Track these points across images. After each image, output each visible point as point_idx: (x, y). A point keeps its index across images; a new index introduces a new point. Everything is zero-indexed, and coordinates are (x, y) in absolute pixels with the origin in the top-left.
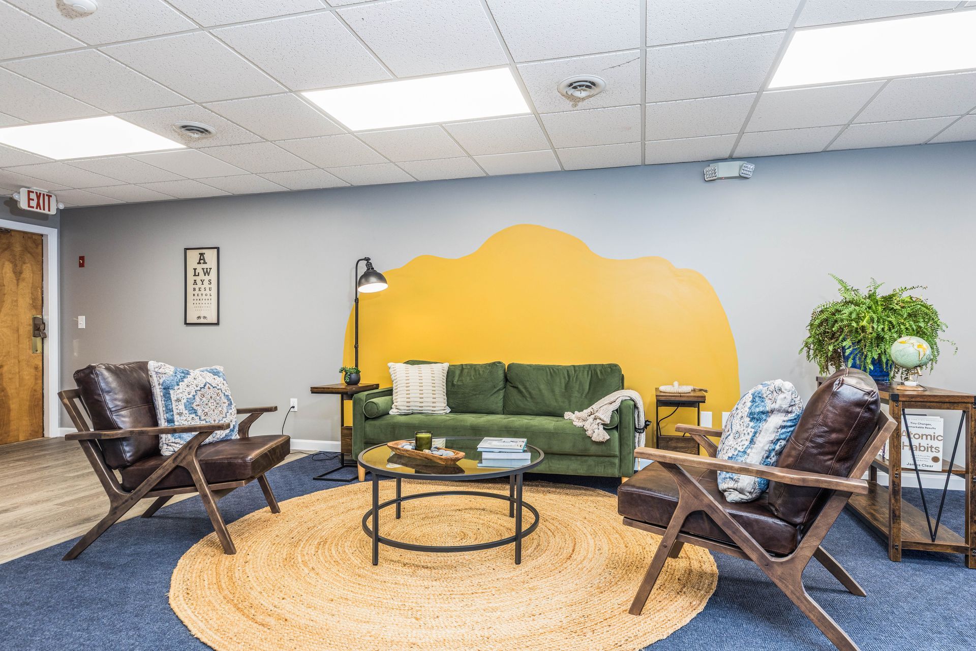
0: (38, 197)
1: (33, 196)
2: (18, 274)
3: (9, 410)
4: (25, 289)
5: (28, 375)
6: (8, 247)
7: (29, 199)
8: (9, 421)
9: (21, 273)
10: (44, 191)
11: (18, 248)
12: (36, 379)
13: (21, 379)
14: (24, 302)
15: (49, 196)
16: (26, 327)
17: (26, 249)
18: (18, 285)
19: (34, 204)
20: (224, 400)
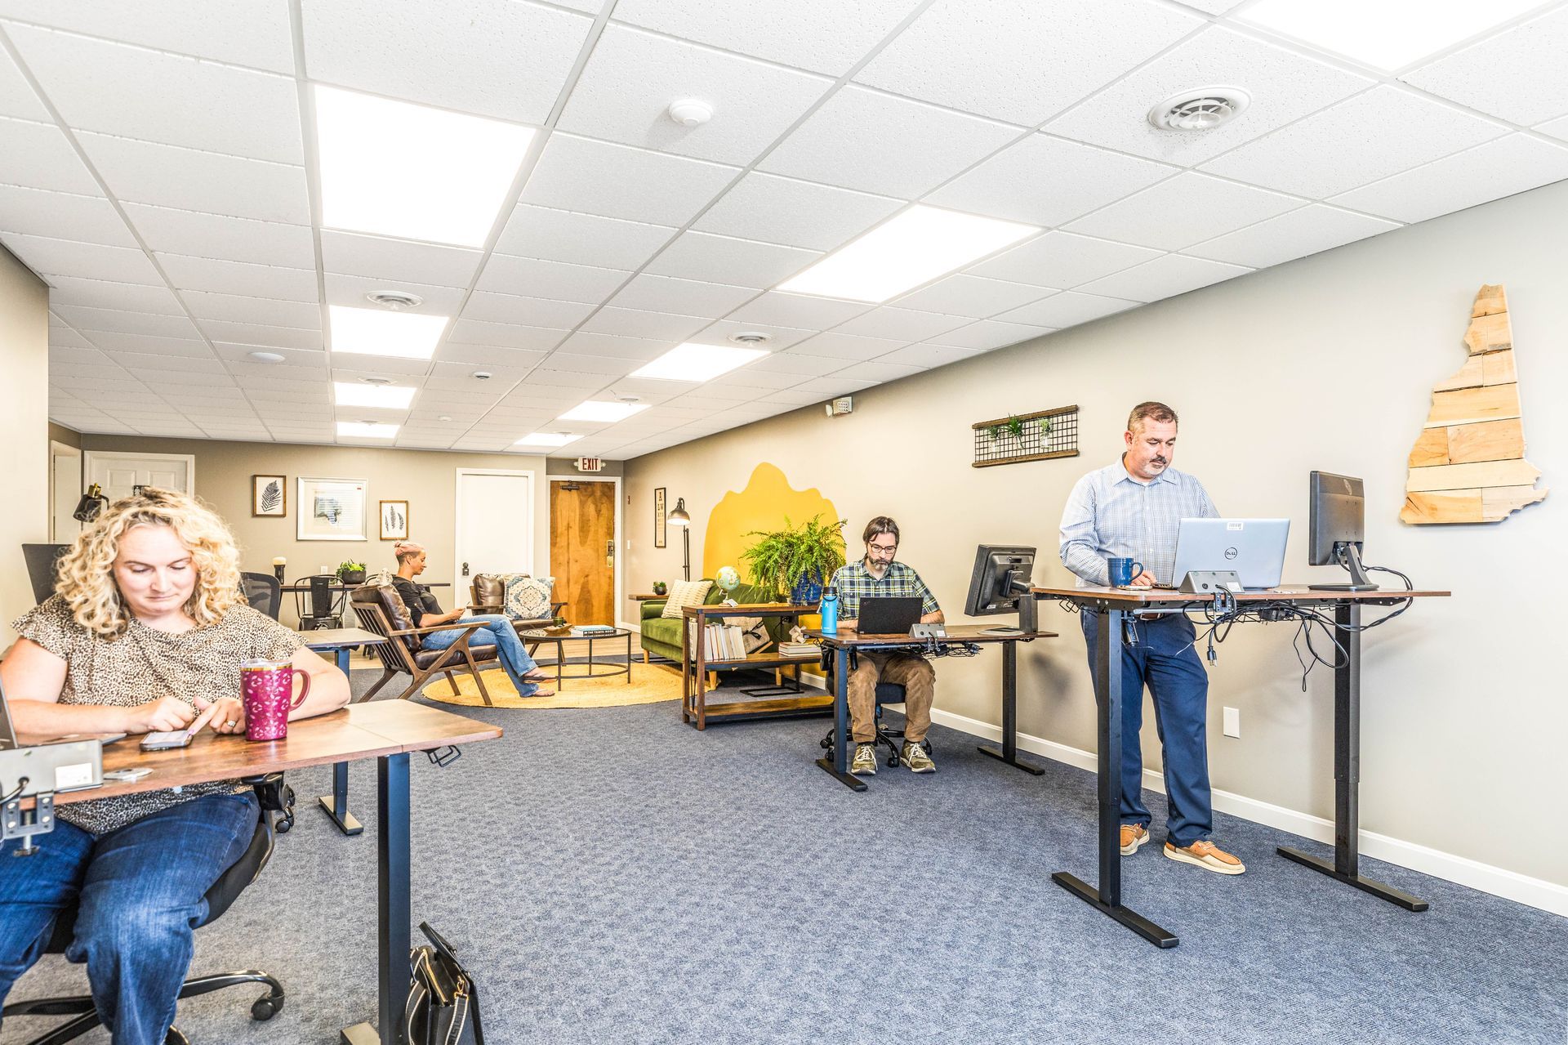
0: (589, 461)
1: (586, 461)
2: (598, 512)
3: (592, 606)
4: (603, 521)
5: (604, 581)
6: (593, 494)
7: (584, 464)
8: (592, 614)
9: (600, 511)
10: (592, 457)
11: (598, 493)
12: (609, 586)
13: (600, 585)
14: (602, 531)
15: (596, 460)
16: (603, 550)
17: (603, 494)
18: (598, 519)
19: (586, 466)
20: (540, 596)
